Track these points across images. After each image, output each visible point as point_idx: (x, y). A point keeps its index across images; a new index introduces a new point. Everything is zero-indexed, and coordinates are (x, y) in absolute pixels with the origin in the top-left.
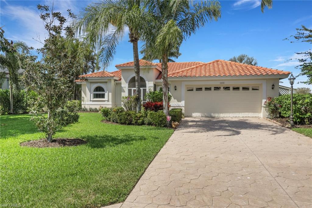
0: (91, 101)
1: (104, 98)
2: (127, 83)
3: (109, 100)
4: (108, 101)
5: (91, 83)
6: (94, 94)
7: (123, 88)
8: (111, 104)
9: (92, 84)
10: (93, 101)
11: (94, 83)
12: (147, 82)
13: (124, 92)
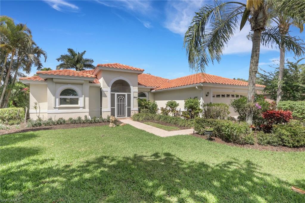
0: (55, 108)
1: (77, 104)
2: (109, 87)
3: (86, 107)
4: (84, 108)
5: (56, 83)
6: (60, 98)
7: (105, 92)
8: (88, 111)
9: (58, 85)
10: (59, 108)
11: (62, 84)
12: (131, 87)
13: (106, 96)
